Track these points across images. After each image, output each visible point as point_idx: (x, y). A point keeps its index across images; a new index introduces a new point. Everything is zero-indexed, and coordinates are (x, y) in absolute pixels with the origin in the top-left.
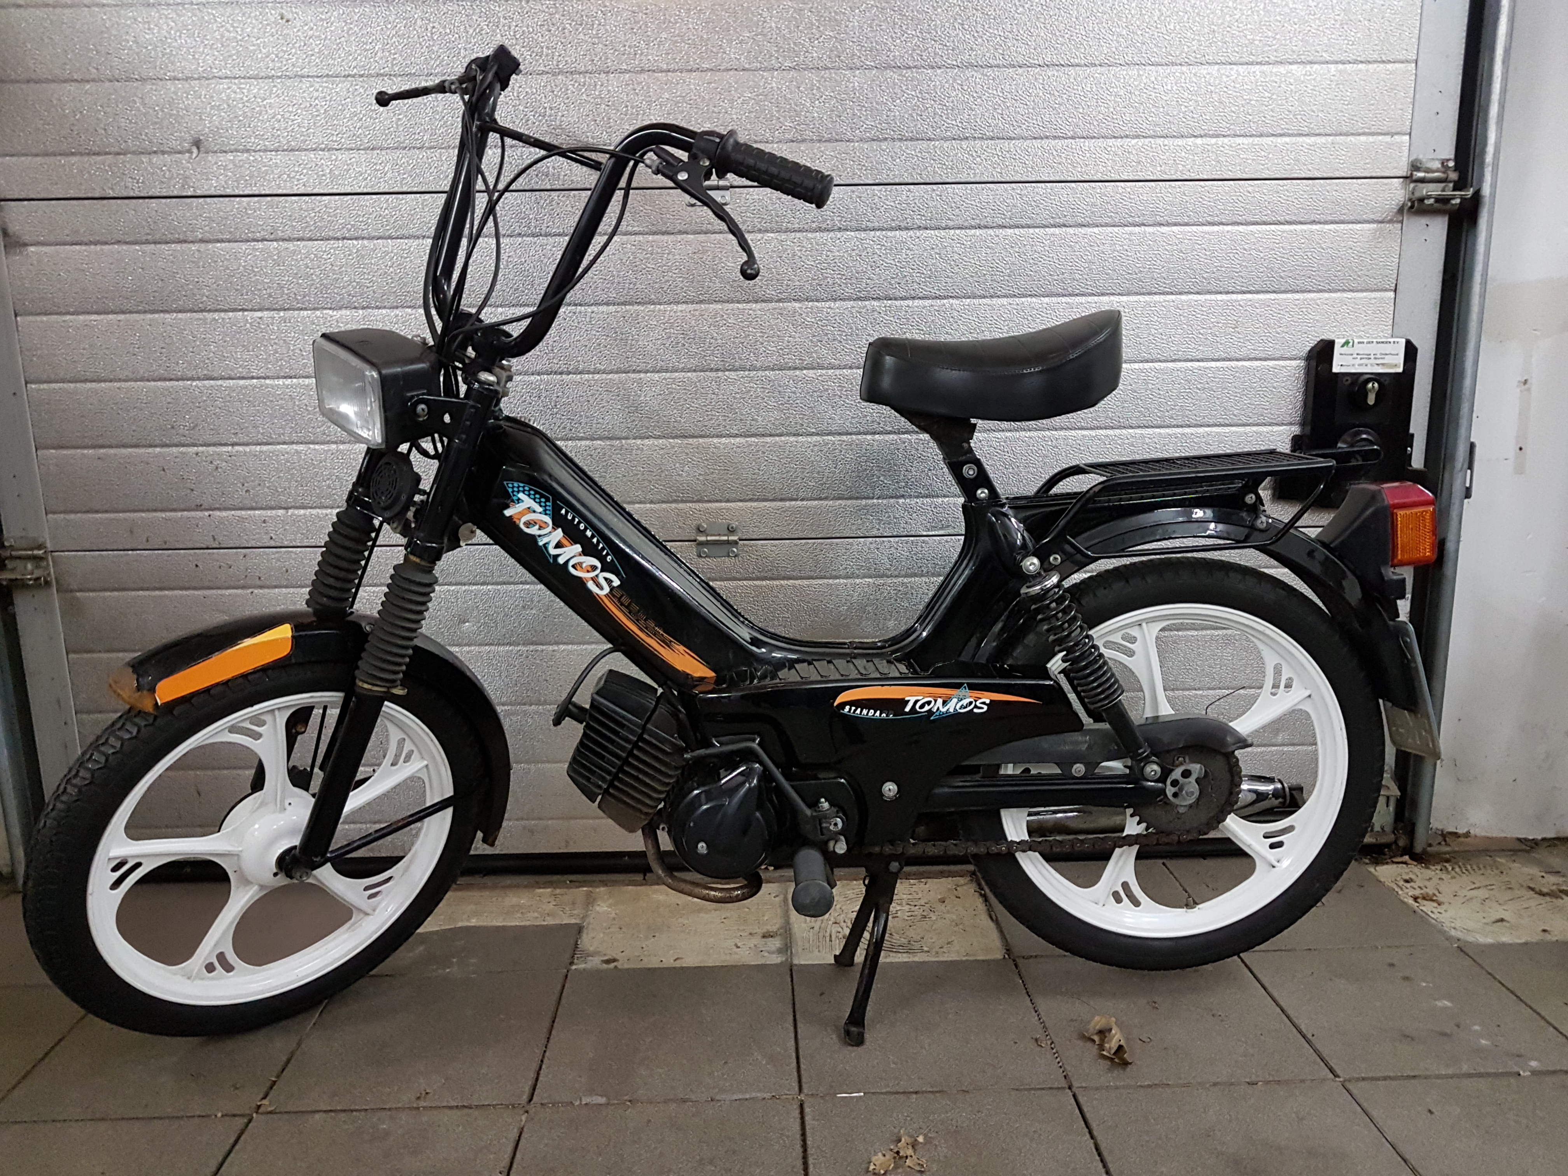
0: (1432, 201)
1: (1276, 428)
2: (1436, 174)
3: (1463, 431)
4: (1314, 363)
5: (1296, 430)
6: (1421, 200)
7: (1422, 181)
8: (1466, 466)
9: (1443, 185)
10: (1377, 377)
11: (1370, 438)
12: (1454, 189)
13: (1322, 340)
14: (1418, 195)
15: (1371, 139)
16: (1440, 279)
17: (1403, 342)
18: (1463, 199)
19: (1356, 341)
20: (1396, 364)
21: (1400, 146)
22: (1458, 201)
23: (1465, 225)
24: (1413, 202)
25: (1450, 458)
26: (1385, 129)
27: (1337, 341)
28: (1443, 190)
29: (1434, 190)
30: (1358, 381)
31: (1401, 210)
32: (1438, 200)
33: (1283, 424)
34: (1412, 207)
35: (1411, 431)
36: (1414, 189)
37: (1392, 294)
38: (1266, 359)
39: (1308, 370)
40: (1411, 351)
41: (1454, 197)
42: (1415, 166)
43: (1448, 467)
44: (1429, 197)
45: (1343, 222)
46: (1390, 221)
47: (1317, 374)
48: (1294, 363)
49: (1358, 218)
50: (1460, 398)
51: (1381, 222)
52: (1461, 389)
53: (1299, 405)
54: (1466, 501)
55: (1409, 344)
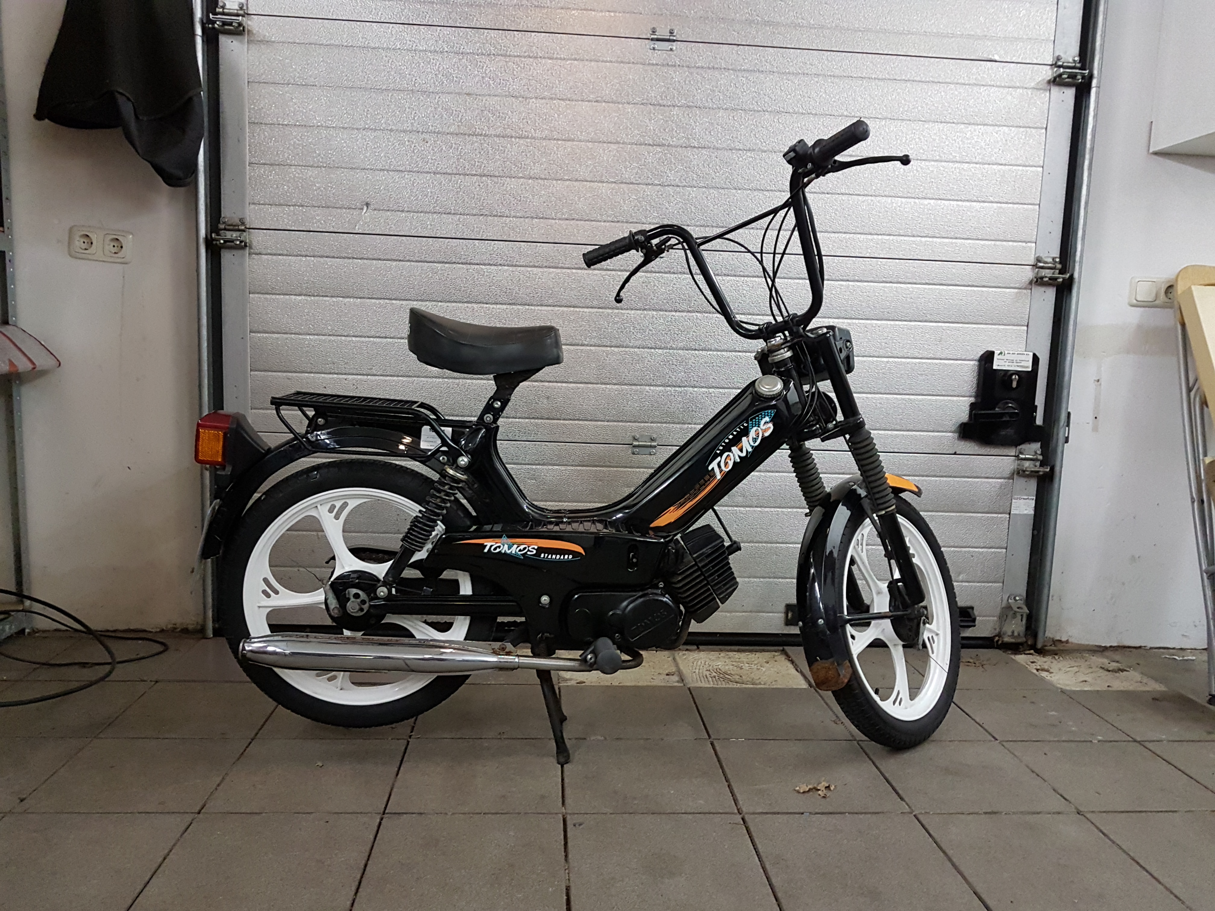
0: (1047, 279)
1: (961, 398)
2: (1050, 265)
3: (1064, 405)
4: (983, 362)
5: (972, 400)
6: (1042, 278)
7: (1042, 268)
8: (1066, 424)
9: (1052, 271)
10: (1017, 373)
11: (1013, 406)
12: (1059, 273)
13: (987, 351)
14: (1040, 275)
15: (1015, 244)
16: (1052, 321)
17: (1031, 354)
18: (1064, 279)
19: (1006, 352)
20: (1028, 366)
21: (1031, 248)
22: (1061, 280)
23: (1065, 293)
24: (1037, 280)
25: (1057, 420)
26: (1023, 240)
27: (996, 352)
28: (1053, 274)
29: (1048, 273)
30: (1007, 375)
31: (1031, 283)
32: (1050, 279)
33: (965, 396)
34: (1037, 281)
35: (1036, 404)
36: (1038, 272)
37: (1025, 328)
38: (957, 360)
39: (980, 366)
40: (1036, 359)
41: (1059, 278)
42: (1039, 260)
43: (1056, 424)
44: (1046, 277)
45: (999, 287)
46: (1025, 288)
47: (985, 369)
48: (972, 363)
49: (1008, 286)
50: (1062, 387)
51: (1020, 289)
52: (1063, 381)
53: (975, 386)
54: (1066, 445)
55: (1034, 355)
